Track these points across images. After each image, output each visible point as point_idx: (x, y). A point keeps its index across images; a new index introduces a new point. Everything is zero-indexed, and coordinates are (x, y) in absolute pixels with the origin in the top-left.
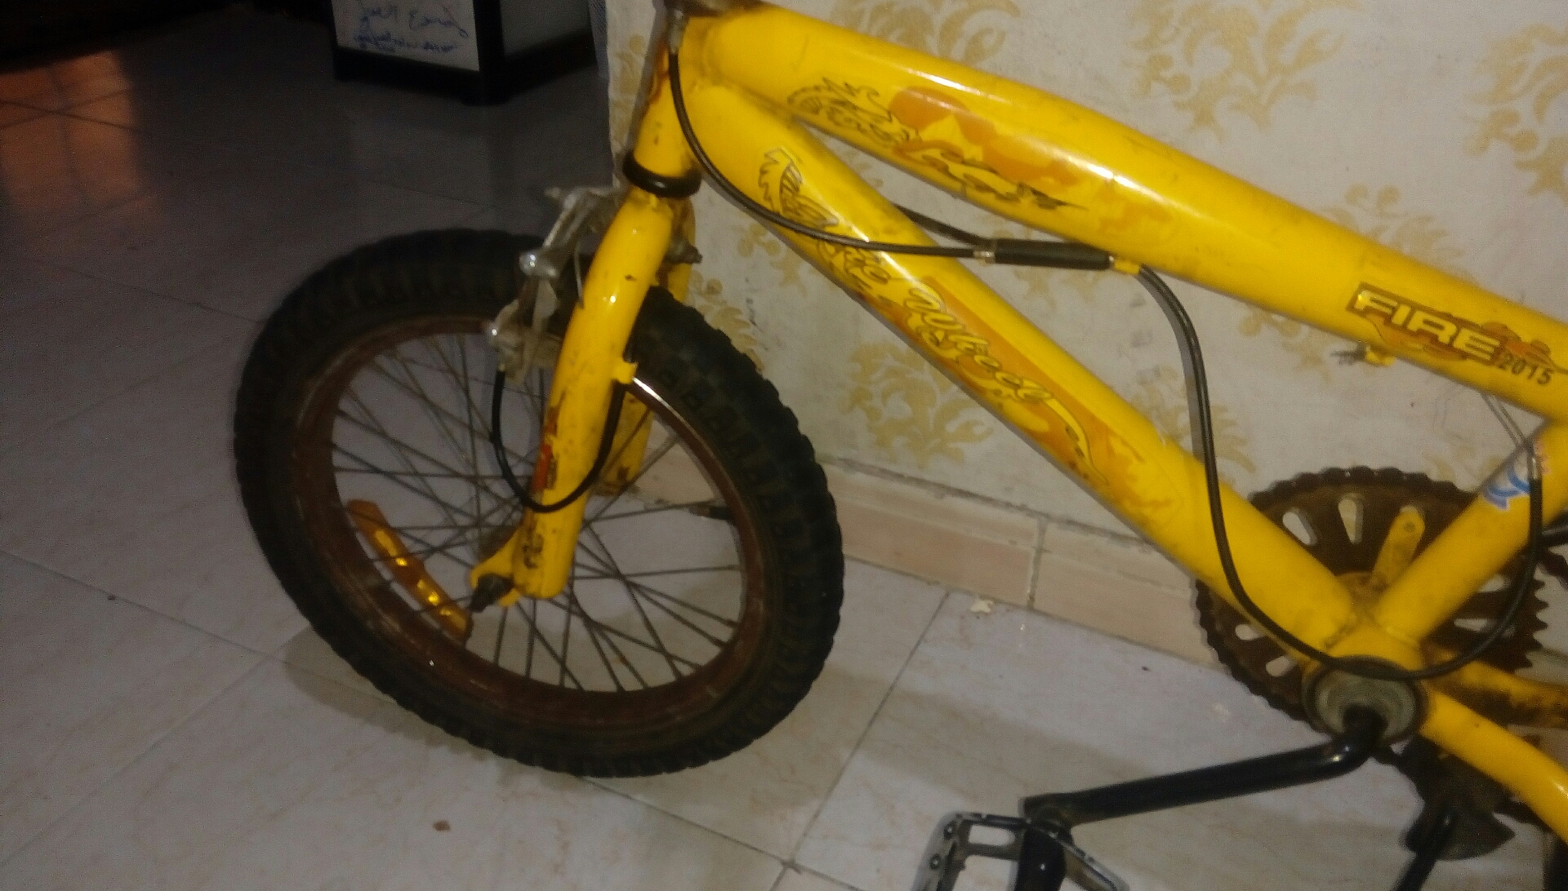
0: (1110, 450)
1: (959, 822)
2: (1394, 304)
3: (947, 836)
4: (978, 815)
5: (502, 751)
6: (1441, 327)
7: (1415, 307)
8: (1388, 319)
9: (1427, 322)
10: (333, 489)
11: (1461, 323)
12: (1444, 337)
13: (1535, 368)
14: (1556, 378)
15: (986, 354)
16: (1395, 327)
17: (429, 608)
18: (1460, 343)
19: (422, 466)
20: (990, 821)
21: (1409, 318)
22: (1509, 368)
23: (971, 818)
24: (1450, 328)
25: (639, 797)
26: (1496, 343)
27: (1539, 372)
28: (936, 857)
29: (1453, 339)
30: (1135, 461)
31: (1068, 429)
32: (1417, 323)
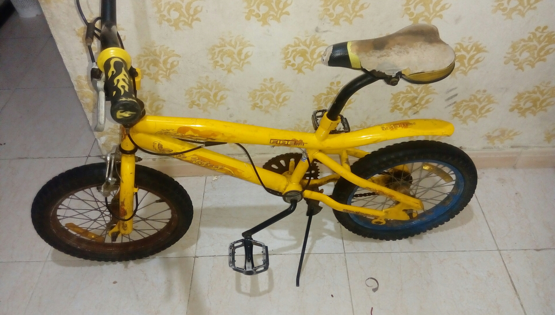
0: (238, 172)
1: (232, 245)
2: (277, 141)
3: (231, 248)
4: (235, 242)
5: (120, 260)
6: (285, 142)
7: (280, 140)
8: (277, 143)
9: (283, 142)
10: (60, 224)
11: (288, 141)
12: (286, 143)
13: (301, 144)
14: (305, 144)
15: (210, 164)
16: (278, 144)
17: (93, 239)
18: (289, 143)
19: (81, 211)
20: (237, 242)
21: (280, 142)
22: (298, 145)
23: (234, 243)
24: (287, 142)
25: (157, 257)
26: (294, 142)
27: (302, 144)
28: (230, 254)
29: (288, 143)
30: (243, 172)
31: (229, 171)
32: (281, 142)
